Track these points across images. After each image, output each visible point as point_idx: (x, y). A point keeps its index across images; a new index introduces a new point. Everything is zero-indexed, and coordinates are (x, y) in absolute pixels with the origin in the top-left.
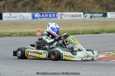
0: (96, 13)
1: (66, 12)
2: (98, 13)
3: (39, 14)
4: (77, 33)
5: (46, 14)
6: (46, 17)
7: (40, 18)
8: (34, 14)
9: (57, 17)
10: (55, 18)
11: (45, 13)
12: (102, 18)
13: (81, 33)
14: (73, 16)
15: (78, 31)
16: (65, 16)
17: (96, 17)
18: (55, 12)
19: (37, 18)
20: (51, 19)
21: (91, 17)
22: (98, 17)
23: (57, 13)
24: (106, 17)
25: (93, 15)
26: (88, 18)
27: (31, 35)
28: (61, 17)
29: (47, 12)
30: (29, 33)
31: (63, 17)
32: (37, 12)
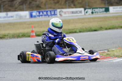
0: (97, 8)
1: (66, 8)
2: (100, 8)
3: (37, 12)
4: (74, 31)
5: (45, 11)
6: (45, 15)
7: (38, 16)
8: (32, 13)
9: (56, 15)
10: (54, 16)
11: (43, 10)
12: (104, 13)
13: (78, 31)
14: (73, 12)
15: (75, 29)
16: (65, 13)
17: (98, 12)
18: (54, 9)
19: (35, 17)
20: (50, 16)
21: (92, 13)
22: (100, 12)
23: (56, 10)
24: (108, 12)
25: (94, 11)
26: (89, 14)
27: (25, 36)
28: (60, 15)
29: (46, 9)
30: (22, 34)
31: (63, 14)
32: (35, 10)
